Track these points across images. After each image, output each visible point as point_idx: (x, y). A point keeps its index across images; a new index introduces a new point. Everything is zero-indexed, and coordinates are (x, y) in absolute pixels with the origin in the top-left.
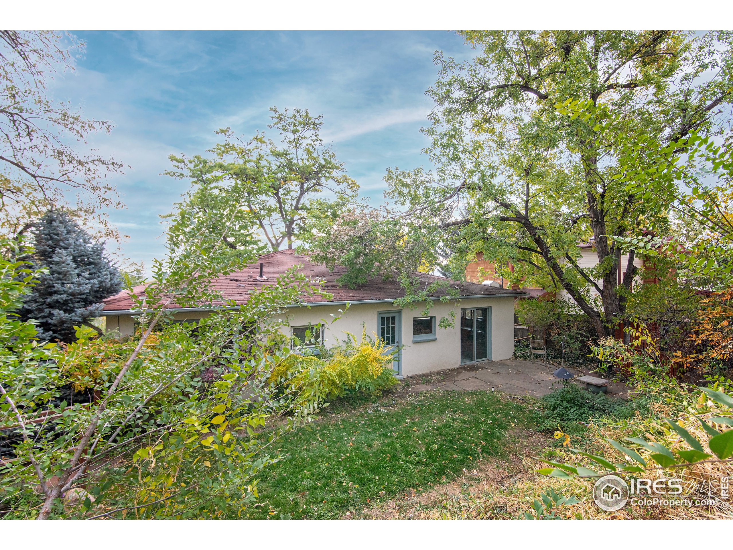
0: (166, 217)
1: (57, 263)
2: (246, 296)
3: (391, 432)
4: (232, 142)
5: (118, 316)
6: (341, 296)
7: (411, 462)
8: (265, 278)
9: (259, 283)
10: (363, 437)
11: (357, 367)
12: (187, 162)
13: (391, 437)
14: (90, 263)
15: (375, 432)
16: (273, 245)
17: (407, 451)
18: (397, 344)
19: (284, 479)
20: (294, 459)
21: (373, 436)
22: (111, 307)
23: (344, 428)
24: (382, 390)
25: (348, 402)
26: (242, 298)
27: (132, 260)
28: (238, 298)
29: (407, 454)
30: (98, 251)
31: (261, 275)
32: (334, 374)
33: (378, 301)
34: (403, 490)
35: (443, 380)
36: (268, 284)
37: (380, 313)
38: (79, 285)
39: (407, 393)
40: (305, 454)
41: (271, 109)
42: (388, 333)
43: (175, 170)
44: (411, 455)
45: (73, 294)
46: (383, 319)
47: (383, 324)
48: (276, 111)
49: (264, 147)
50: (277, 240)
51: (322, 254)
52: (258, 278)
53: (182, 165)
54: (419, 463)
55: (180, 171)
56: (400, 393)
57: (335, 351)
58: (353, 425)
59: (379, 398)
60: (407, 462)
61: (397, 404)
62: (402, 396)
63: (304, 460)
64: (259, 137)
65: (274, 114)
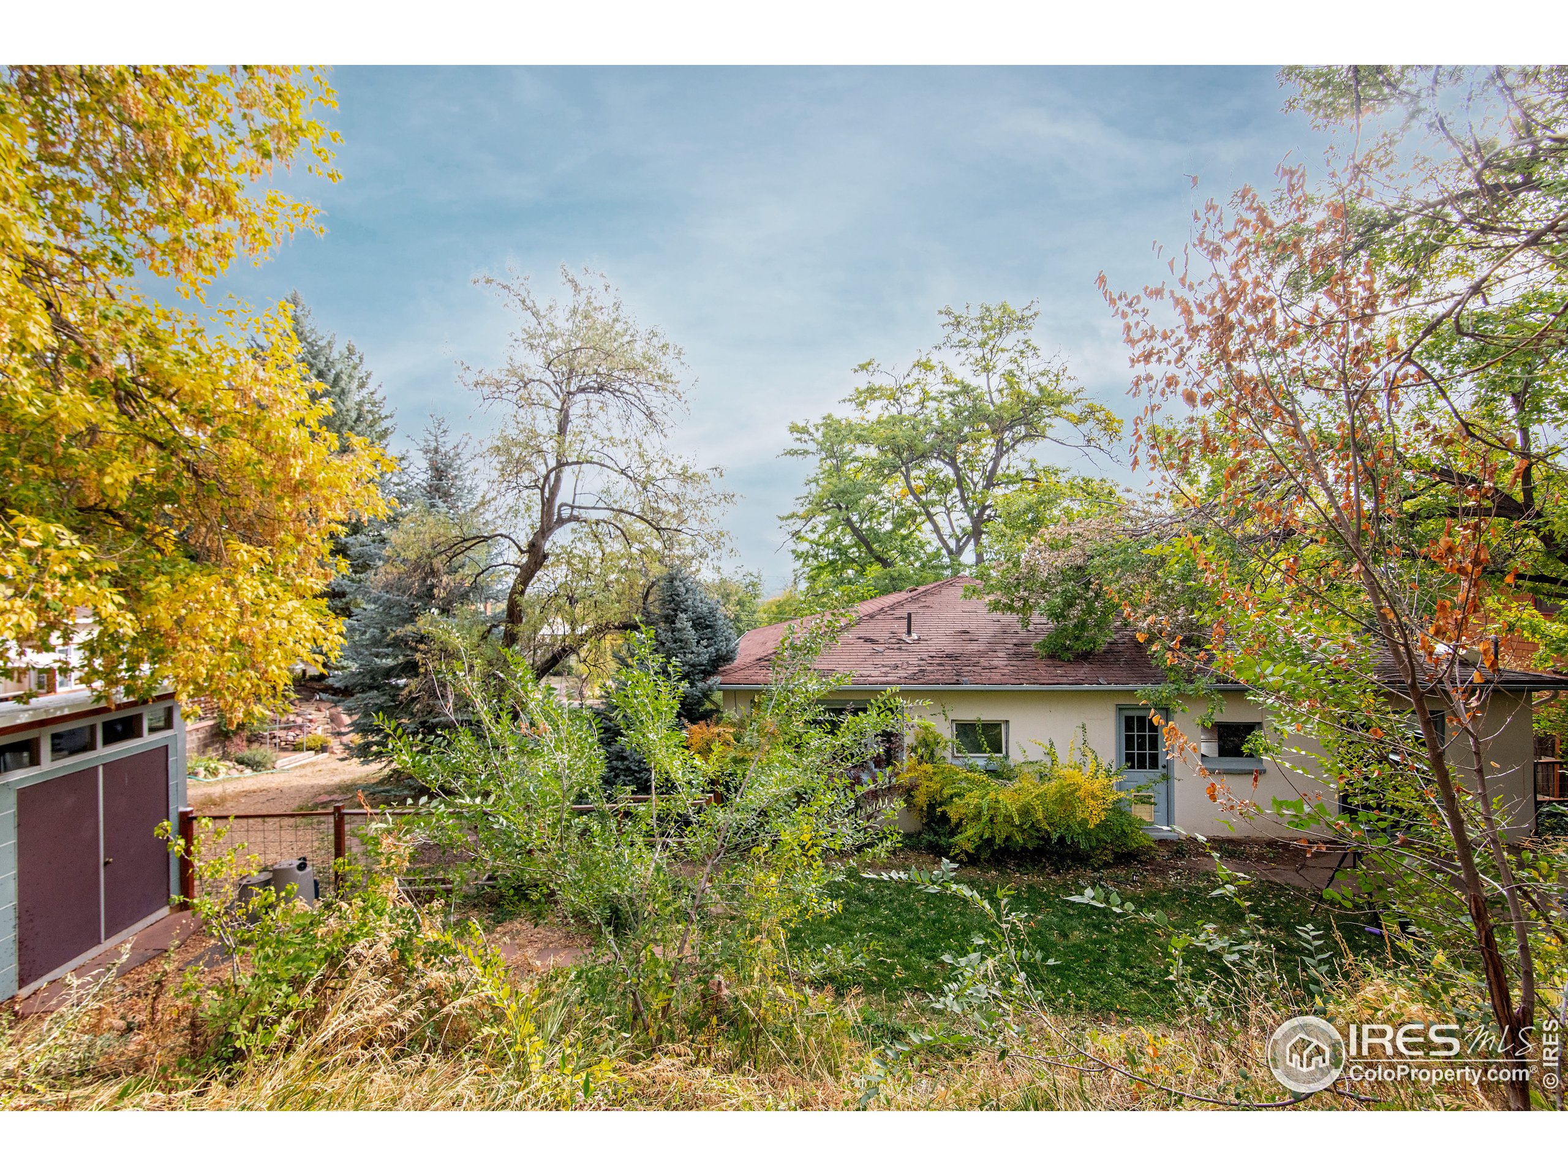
0: (788, 518)
1: (679, 630)
2: (884, 670)
3: (1109, 925)
4: (878, 381)
5: (735, 691)
6: (1040, 675)
7: (1127, 979)
8: (915, 636)
9: (904, 646)
10: (1056, 920)
11: (1055, 803)
12: (812, 430)
13: (1107, 932)
14: (708, 627)
15: (1080, 917)
16: (950, 552)
17: (1126, 960)
18: (1164, 771)
19: (920, 940)
20: (940, 921)
21: (1074, 923)
22: (727, 679)
23: (1028, 899)
24: (1115, 853)
25: (1048, 859)
26: (877, 673)
27: (745, 570)
28: (873, 673)
29: (1126, 964)
30: (712, 612)
31: (909, 632)
32: (1013, 809)
33: (1113, 687)
34: (1097, 1011)
35: (1272, 860)
36: (916, 647)
37: (1120, 709)
38: (699, 655)
39: (1173, 868)
40: (957, 919)
41: (940, 312)
42: (1141, 746)
43: (798, 446)
44: (1132, 968)
45: (693, 666)
46: (1129, 721)
47: (1129, 726)
48: (948, 313)
49: (930, 378)
50: (958, 540)
51: (1005, 600)
52: (904, 637)
53: (806, 437)
54: (1142, 983)
55: (804, 446)
56: (1159, 865)
57: (1026, 769)
58: (1045, 897)
59: (1106, 865)
60: (1119, 975)
61: (1143, 883)
62: (1161, 871)
63: (953, 926)
64: (924, 360)
65: (945, 319)
